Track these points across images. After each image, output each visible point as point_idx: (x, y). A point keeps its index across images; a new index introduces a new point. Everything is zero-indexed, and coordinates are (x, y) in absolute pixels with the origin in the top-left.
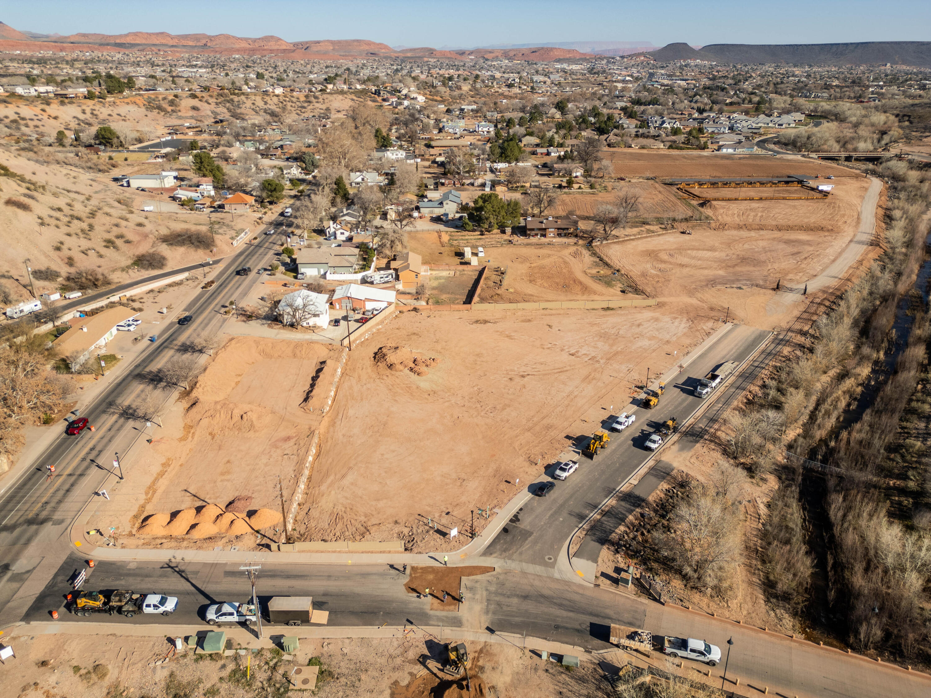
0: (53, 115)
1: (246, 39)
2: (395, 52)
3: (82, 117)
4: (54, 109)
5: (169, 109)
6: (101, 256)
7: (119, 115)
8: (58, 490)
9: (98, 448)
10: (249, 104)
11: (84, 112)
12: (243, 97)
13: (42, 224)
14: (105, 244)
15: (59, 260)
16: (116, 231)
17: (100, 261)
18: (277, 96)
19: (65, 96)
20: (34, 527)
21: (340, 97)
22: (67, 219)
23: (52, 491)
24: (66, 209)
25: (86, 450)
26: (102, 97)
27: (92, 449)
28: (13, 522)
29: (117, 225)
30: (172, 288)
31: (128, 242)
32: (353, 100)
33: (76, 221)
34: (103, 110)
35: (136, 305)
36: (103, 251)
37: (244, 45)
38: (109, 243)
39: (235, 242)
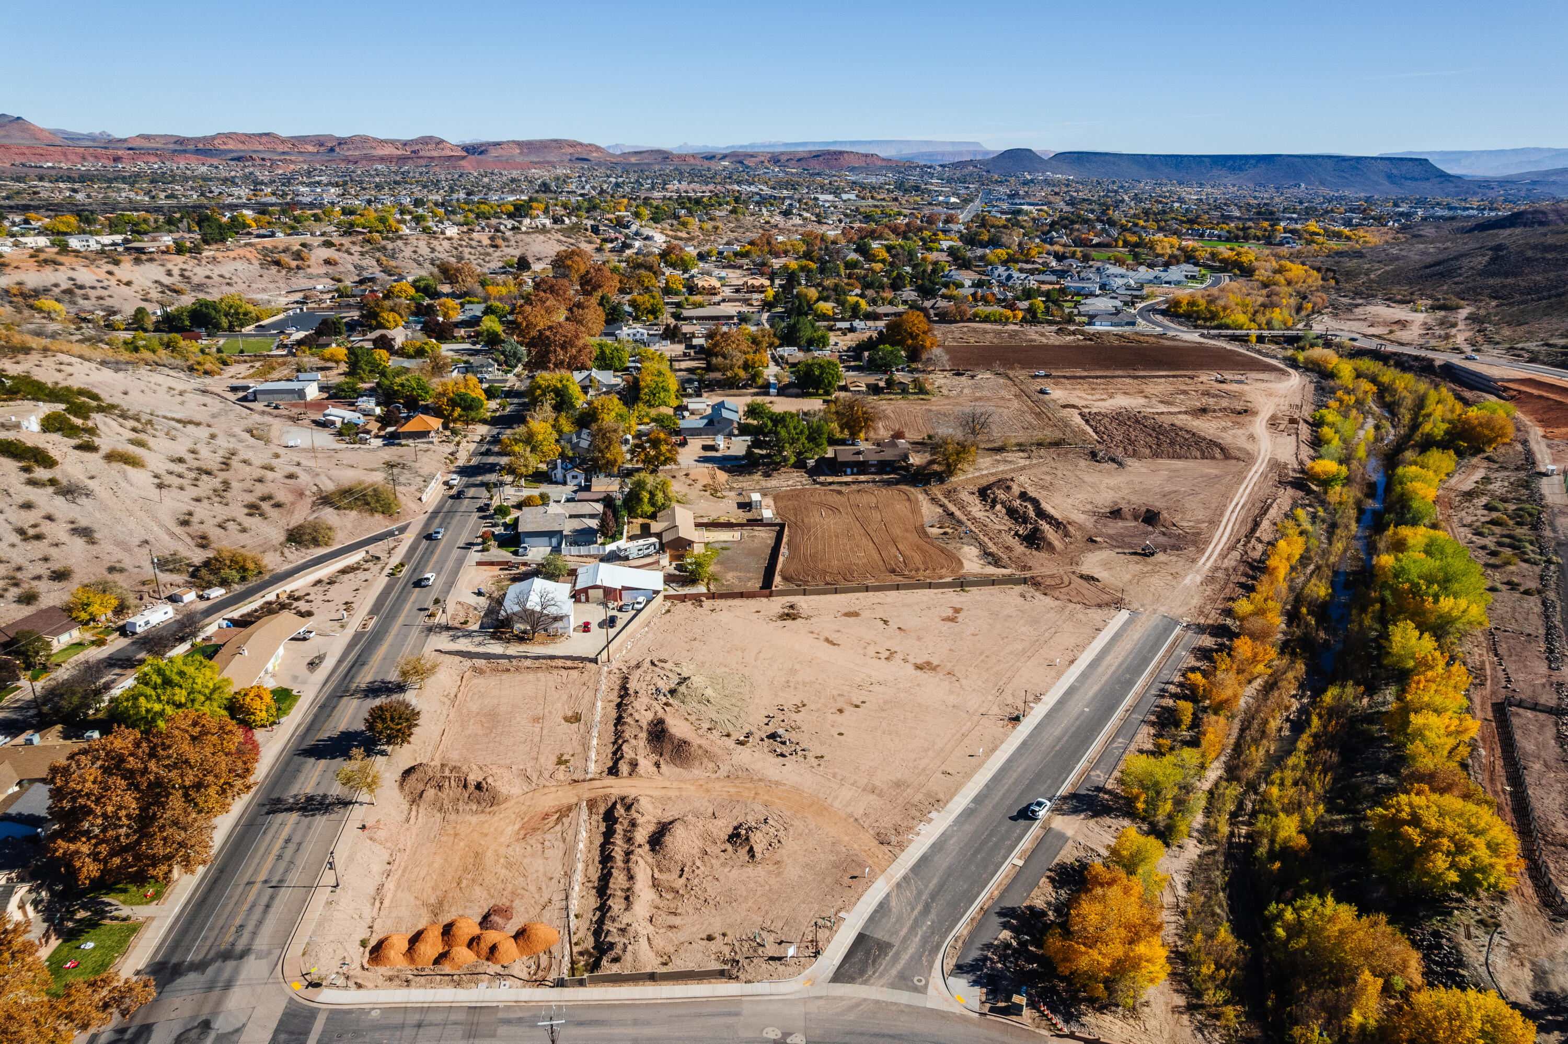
0: (125, 280)
1: (392, 142)
2: (613, 155)
3: (167, 280)
4: (126, 270)
5: (294, 264)
6: (244, 530)
7: (221, 276)
8: (253, 906)
9: (296, 839)
10: (408, 252)
11: (169, 273)
12: (400, 243)
13: (160, 486)
14: (246, 511)
15: (188, 540)
16: (260, 490)
17: (244, 539)
18: (449, 239)
19: (141, 251)
20: (231, 964)
21: (542, 237)
22: (193, 475)
23: (246, 907)
24: (188, 457)
25: (279, 843)
26: (195, 250)
27: (288, 841)
28: (200, 957)
29: (260, 480)
30: (347, 576)
31: (278, 505)
32: (559, 241)
33: (204, 477)
34: (197, 270)
35: (302, 606)
36: (248, 522)
37: (388, 151)
38: (253, 509)
39: (424, 498)
